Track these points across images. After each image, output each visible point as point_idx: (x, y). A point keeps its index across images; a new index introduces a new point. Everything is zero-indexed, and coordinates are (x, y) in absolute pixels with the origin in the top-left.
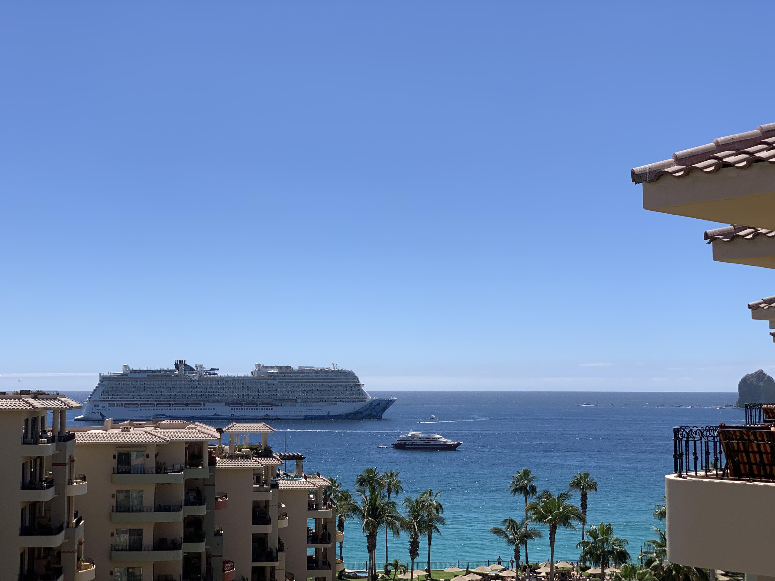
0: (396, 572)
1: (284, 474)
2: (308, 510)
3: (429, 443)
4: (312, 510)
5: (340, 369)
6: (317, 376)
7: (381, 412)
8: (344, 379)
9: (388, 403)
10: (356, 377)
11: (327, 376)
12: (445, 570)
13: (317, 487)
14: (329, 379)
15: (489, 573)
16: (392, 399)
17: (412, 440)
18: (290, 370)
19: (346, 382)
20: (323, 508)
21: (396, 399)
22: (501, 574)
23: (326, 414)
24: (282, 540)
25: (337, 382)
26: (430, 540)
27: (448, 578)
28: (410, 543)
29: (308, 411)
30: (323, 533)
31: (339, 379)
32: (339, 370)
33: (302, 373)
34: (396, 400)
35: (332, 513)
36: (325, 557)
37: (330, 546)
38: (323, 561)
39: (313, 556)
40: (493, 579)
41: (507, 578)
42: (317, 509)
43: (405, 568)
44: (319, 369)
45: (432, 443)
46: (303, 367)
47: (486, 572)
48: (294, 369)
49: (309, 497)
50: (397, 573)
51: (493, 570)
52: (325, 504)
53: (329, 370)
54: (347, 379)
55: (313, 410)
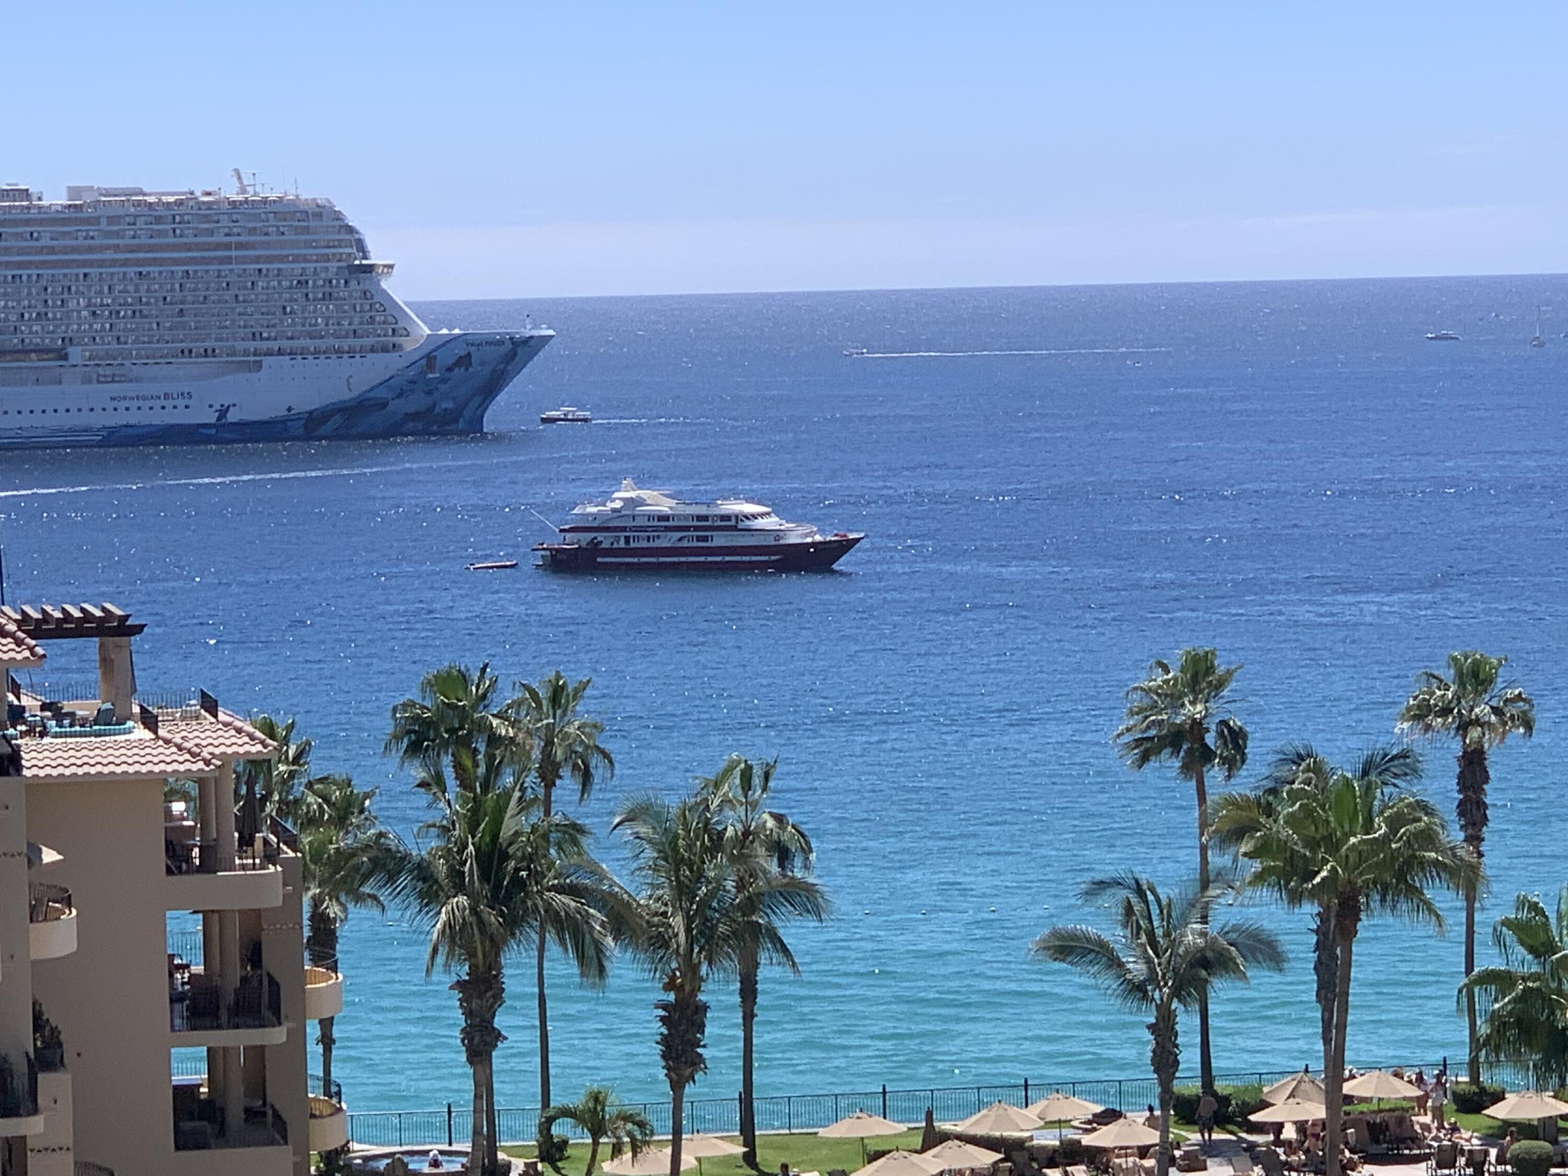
0: (596, 1143)
1: (44, 707)
2: (169, 871)
3: (705, 539)
4: (187, 872)
5: (273, 196)
6: (162, 233)
7: (477, 400)
8: (294, 244)
9: (511, 356)
10: (351, 230)
11: (211, 233)
12: (822, 1132)
13: (207, 763)
14: (218, 246)
15: (1031, 1138)
16: (528, 333)
17: (624, 529)
18: (28, 208)
19: (305, 259)
20: (237, 861)
21: (551, 332)
22: (1087, 1140)
23: (212, 419)
24: (52, 1016)
25: (257, 260)
26: (749, 992)
27: (840, 1168)
28: (663, 1013)
29: (122, 405)
30: (244, 980)
31: (266, 245)
32: (265, 201)
33: (86, 221)
34: (552, 336)
35: (285, 884)
36: (258, 1087)
37: (277, 1036)
38: (247, 1110)
39: (201, 1085)
40: (1052, 1164)
41: (1119, 1156)
42: (209, 865)
43: (641, 1125)
44: (171, 199)
45: (720, 540)
46: (91, 188)
47: (1017, 1134)
48: (44, 203)
49: (168, 812)
50: (600, 1149)
51: (1050, 1124)
52: (246, 841)
53: (216, 202)
54: (307, 244)
55: (144, 398)
